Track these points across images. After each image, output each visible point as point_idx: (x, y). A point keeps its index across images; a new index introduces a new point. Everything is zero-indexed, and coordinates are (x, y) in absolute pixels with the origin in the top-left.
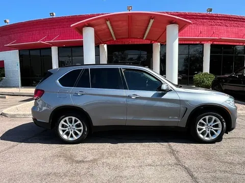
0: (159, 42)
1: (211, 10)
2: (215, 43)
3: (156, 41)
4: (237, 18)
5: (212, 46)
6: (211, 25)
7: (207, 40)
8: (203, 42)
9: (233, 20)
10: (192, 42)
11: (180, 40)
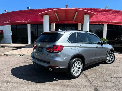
0: (81, 23)
1: (107, 7)
2: (110, 24)
3: (80, 22)
4: (120, 12)
5: (108, 25)
6: (108, 15)
7: (105, 22)
8: (103, 23)
9: (119, 13)
10: (98, 23)
11: (90, 22)
